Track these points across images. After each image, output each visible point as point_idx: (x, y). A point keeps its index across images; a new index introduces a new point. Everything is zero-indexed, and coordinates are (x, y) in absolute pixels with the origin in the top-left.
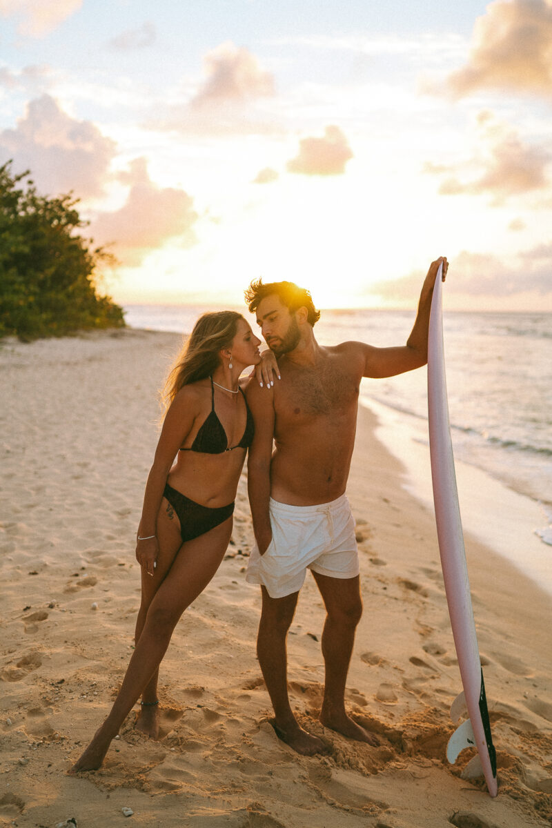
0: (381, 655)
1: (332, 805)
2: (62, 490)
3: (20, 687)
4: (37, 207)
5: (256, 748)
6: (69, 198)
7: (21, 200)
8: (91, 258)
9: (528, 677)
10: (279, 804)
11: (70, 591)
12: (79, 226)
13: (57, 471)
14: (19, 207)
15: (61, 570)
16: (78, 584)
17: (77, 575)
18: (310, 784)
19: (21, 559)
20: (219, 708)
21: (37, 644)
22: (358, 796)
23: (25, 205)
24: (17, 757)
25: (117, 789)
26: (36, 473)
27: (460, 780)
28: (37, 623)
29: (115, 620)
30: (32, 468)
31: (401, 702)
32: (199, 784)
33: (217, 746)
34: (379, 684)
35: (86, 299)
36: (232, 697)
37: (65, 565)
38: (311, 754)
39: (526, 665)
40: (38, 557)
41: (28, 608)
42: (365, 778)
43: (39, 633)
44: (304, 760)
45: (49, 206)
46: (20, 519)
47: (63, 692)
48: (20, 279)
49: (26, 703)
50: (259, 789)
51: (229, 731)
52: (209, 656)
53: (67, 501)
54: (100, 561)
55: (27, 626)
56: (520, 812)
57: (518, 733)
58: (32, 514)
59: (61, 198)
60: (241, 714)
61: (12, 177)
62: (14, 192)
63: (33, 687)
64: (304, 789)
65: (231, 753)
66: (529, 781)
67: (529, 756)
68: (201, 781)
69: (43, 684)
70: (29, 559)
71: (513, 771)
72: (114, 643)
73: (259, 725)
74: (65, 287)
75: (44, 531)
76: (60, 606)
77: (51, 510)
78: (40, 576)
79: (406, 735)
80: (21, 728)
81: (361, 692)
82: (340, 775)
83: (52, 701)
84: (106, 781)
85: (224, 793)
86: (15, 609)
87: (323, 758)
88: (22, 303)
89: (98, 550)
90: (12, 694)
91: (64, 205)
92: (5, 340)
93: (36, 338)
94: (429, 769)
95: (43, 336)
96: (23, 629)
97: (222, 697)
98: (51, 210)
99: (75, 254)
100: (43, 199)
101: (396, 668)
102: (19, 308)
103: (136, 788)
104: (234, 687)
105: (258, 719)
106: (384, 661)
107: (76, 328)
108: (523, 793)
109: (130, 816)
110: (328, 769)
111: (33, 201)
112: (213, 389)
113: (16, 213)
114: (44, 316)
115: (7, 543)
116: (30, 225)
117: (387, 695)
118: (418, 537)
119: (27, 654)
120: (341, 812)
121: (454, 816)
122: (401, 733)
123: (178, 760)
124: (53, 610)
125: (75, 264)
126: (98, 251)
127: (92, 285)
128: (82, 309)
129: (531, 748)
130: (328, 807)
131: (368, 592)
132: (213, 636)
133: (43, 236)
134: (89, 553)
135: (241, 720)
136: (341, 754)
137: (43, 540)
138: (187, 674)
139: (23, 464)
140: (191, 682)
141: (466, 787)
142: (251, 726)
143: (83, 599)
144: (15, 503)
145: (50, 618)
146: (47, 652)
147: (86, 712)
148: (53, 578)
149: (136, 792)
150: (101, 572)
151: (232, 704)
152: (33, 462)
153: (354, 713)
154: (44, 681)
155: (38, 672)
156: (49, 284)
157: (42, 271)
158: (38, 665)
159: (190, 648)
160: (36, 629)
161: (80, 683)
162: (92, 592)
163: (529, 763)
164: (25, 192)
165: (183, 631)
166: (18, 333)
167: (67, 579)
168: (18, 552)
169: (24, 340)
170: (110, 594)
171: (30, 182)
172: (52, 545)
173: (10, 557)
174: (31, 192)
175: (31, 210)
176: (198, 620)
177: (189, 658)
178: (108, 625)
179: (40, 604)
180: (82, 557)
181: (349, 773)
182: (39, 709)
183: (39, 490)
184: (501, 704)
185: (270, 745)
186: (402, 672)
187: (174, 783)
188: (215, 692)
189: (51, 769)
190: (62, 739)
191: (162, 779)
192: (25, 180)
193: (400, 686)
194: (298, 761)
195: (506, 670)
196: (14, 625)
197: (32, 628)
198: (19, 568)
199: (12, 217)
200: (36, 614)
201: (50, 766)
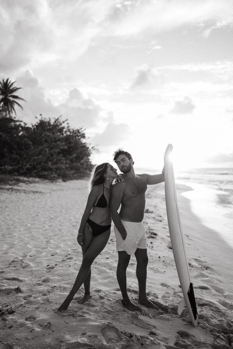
0: (168, 284)
1: (136, 325)
2: (68, 230)
3: (41, 287)
4: (70, 132)
5: (114, 307)
6: (82, 129)
7: (64, 130)
8: (90, 150)
9: (223, 294)
10: (118, 323)
11: (64, 261)
12: (85, 139)
13: (67, 224)
14: (64, 132)
15: (62, 255)
16: (67, 259)
17: (67, 256)
18: (130, 319)
19: (50, 251)
20: (105, 296)
21: (49, 276)
22: (146, 323)
23: (66, 132)
24: (36, 306)
25: (66, 316)
26: (60, 225)
27: (185, 322)
28: (50, 270)
29: (77, 270)
30: (59, 223)
31: (171, 298)
32: (92, 316)
33: (101, 306)
34: (165, 293)
35: (88, 165)
36: (110, 293)
37: (63, 253)
38: (133, 311)
39: (225, 291)
40: (55, 251)
41: (48, 265)
42: (150, 319)
43: (51, 273)
44: (130, 312)
45: (75, 132)
46: (51, 239)
47: (55, 289)
48: (64, 158)
49: (42, 292)
50: (112, 319)
51: (107, 302)
52: (106, 281)
53: (69, 234)
54: (76, 252)
55: (47, 271)
56: (203, 332)
57: (212, 310)
58: (56, 237)
59: (79, 129)
60: (112, 298)
61: (61, 122)
62: (62, 127)
63: (45, 288)
64: (128, 320)
65: (106, 308)
66: (210, 324)
67: (214, 317)
68: (93, 315)
69: (48, 287)
70: (52, 251)
71: (205, 320)
72: (74, 276)
73: (117, 301)
74: (80, 161)
75: (59, 243)
76: (59, 265)
77: (63, 236)
78: (55, 256)
79: (169, 307)
80: (39, 299)
81: (157, 295)
82: (141, 317)
83: (50, 292)
84: (62, 314)
85: (100, 319)
86: (44, 266)
87: (136, 311)
88: (64, 167)
89: (76, 249)
90: (38, 289)
91: (80, 131)
92: (57, 181)
93: (68, 180)
94: (174, 318)
95: (71, 179)
96: (46, 271)
97: (107, 293)
98: (75, 133)
99: (84, 149)
100: (72, 129)
101: (172, 288)
102: (63, 169)
103: (72, 316)
104: (111, 290)
105: (117, 299)
106: (169, 286)
107: (84, 176)
108: (206, 327)
109: (68, 323)
110: (138, 315)
111: (69, 130)
112: (104, 187)
113: (63, 134)
114: (72, 172)
115: (46, 246)
116: (68, 138)
117: (167, 296)
118: (196, 248)
119: (45, 279)
120: (139, 327)
121: (179, 332)
122: (167, 307)
123: (87, 309)
124: (56, 266)
125: (84, 152)
126: (92, 148)
127: (90, 160)
128: (86, 169)
129: (215, 315)
130: (135, 326)
131: (170, 265)
132: (108, 275)
133: (72, 142)
134: (73, 250)
135: (111, 299)
136: (143, 311)
137: (58, 245)
138: (97, 286)
139: (56, 222)
140: (97, 288)
141: (186, 324)
142: (115, 301)
143: (67, 263)
144: (51, 234)
145: (55, 268)
146: (52, 278)
147: (61, 295)
148: (58, 257)
149: (71, 317)
150: (75, 255)
151: (110, 295)
152: (60, 221)
153: (152, 300)
154: (49, 286)
155: (48, 284)
156: (74, 159)
157: (71, 155)
158: (48, 282)
159: (100, 278)
160: (50, 271)
161: (61, 287)
162: (71, 261)
163: (213, 319)
164: (66, 127)
165: (99, 273)
166: (62, 178)
167: (63, 257)
168: (49, 249)
169: (64, 181)
170: (76, 262)
171: (68, 124)
172: (61, 247)
173: (45, 250)
174: (68, 127)
175: (68, 133)
176: (105, 270)
177: (99, 281)
178: (74, 271)
179: (52, 264)
180: (70, 251)
181: (145, 317)
182: (46, 294)
183: (60, 230)
184: (209, 301)
185: (120, 307)
186: (175, 289)
187: (84, 315)
188: (105, 291)
189: (46, 310)
190: (51, 302)
191: (81, 314)
192: (66, 123)
193: (172, 294)
194: (128, 312)
195: (215, 292)
196: (43, 270)
197: (49, 271)
198: (48, 254)
199: (61, 136)
200: (51, 267)
201: (46, 309)
